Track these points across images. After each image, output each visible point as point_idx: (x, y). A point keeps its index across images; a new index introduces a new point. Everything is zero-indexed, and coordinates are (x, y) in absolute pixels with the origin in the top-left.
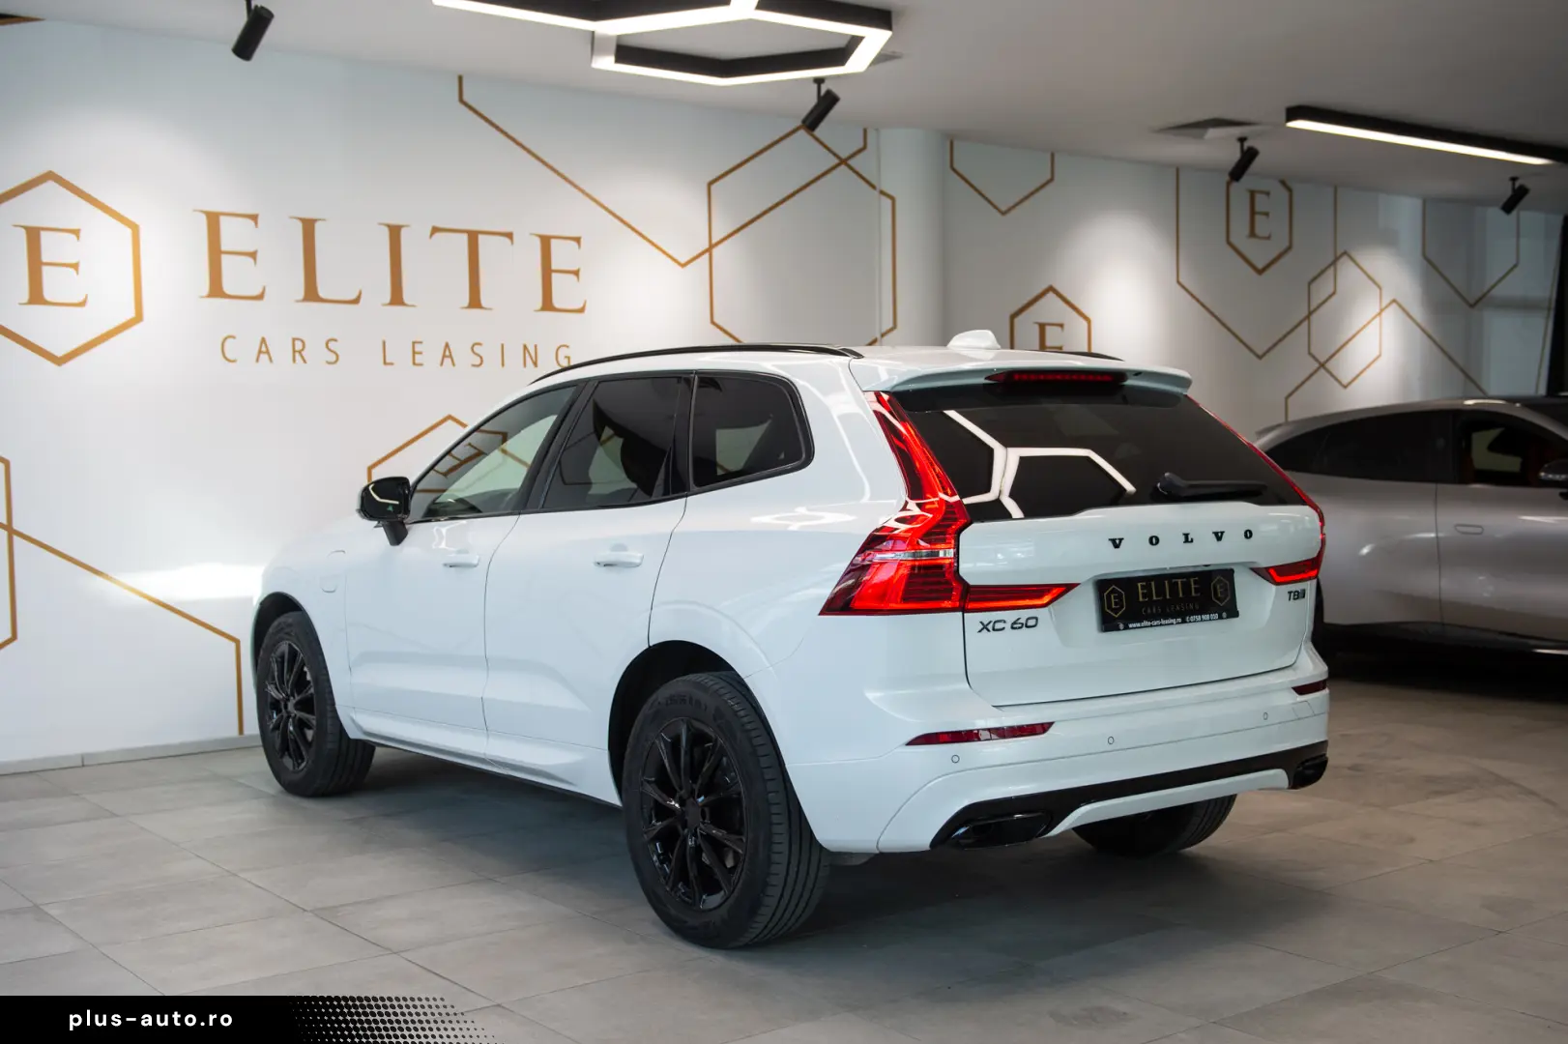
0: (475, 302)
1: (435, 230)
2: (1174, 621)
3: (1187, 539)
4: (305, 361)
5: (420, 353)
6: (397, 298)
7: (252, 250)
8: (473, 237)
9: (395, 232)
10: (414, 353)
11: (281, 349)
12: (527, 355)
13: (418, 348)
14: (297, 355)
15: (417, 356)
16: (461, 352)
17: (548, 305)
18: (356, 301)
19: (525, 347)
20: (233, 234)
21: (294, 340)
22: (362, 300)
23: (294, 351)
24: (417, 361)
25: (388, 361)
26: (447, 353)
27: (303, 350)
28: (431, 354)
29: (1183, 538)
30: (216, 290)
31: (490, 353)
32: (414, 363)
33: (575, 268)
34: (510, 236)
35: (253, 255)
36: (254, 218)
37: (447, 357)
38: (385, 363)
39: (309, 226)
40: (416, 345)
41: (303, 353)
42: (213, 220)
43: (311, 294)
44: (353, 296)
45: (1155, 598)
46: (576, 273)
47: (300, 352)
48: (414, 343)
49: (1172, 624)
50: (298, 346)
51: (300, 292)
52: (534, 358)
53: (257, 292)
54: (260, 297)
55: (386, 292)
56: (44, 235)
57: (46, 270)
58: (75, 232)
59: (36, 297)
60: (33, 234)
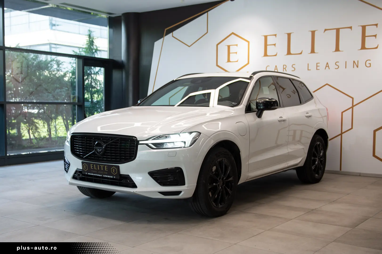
0: (337, 49)
1: (326, 30)
4: (286, 71)
5: (319, 66)
6: (313, 51)
7: (274, 43)
8: (338, 30)
9: (313, 33)
10: (317, 66)
12: (355, 64)
13: (318, 65)
14: (284, 69)
15: (318, 67)
16: (332, 65)
17: (363, 47)
18: (301, 53)
19: (354, 62)
20: (271, 40)
23: (284, 68)
24: (318, 69)
25: (309, 69)
26: (327, 66)
28: (322, 66)
30: (266, 55)
31: (342, 65)
32: (317, 69)
33: (375, 34)
34: (351, 28)
35: (275, 45)
36: (275, 35)
37: (327, 67)
38: (308, 70)
39: (289, 35)
40: (318, 64)
41: (286, 69)
42: (266, 37)
43: (289, 53)
44: (300, 52)
46: (375, 36)
47: (285, 68)
48: (317, 63)
50: (285, 67)
51: (286, 52)
52: (357, 65)
53: (275, 54)
54: (276, 55)
55: (310, 50)
56: (231, 47)
57: (231, 54)
58: (237, 45)
59: (229, 61)
60: (229, 47)
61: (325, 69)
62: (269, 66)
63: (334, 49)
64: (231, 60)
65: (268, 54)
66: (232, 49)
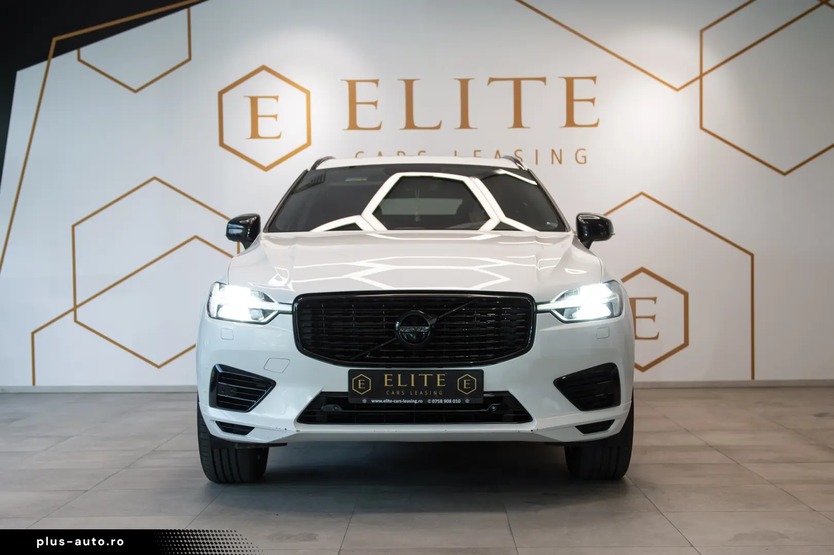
0: (518, 123)
1: (491, 80)
6: (465, 124)
7: (373, 100)
8: (517, 82)
9: (464, 83)
12: (554, 157)
13: (477, 154)
17: (570, 122)
18: (438, 127)
19: (553, 151)
20: (364, 92)
21: (398, 152)
22: (441, 127)
30: (353, 125)
31: (527, 156)
33: (591, 97)
34: (543, 80)
35: (375, 104)
36: (376, 82)
39: (409, 84)
42: (352, 84)
43: (410, 125)
44: (436, 124)
46: (593, 101)
48: (475, 151)
51: (403, 123)
52: (559, 159)
53: (377, 125)
54: (379, 128)
55: (458, 121)
56: (259, 100)
57: (260, 120)
59: (255, 134)
60: (254, 101)
62: (362, 152)
63: (511, 122)
64: (261, 133)
65: (359, 123)
66: (264, 107)
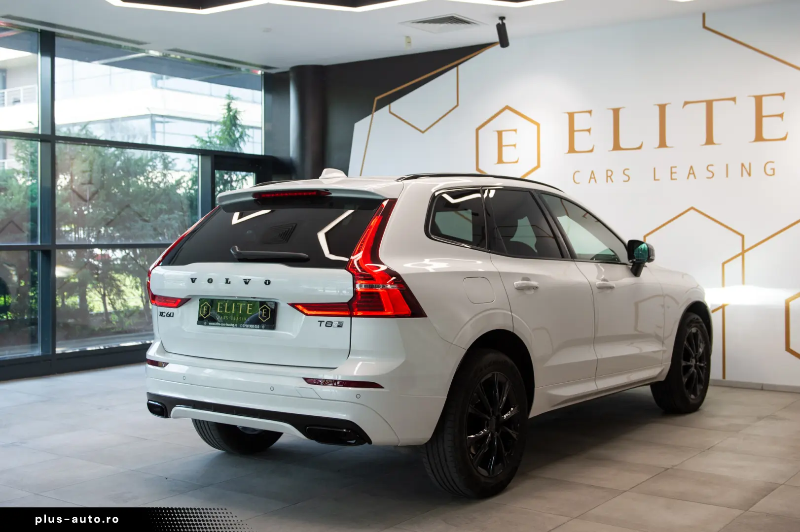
0: (710, 141)
1: (686, 103)
2: (233, 325)
3: (227, 281)
4: (612, 181)
5: (675, 173)
6: (663, 144)
7: (588, 128)
8: (709, 104)
9: (662, 108)
10: (672, 173)
11: (601, 176)
12: (744, 170)
13: (674, 170)
14: (609, 179)
15: (673, 175)
16: (700, 171)
17: (759, 137)
18: (640, 148)
19: (743, 165)
20: (580, 122)
21: (607, 171)
22: (643, 147)
23: (607, 177)
24: (673, 177)
25: (656, 178)
26: (691, 172)
27: (612, 175)
28: (682, 172)
29: (225, 281)
30: (572, 150)
31: (719, 169)
32: (672, 179)
33: (780, 113)
34: (734, 99)
35: (589, 130)
36: (590, 112)
37: (692, 174)
38: (655, 180)
39: (616, 112)
41: (612, 177)
42: (571, 116)
43: (617, 147)
44: (638, 145)
45: (226, 311)
46: (781, 116)
47: (610, 177)
48: (671, 168)
49: (232, 327)
50: (609, 173)
51: (611, 146)
52: (748, 171)
53: (590, 148)
54: (591, 151)
55: (656, 141)
56: (504, 133)
57: (504, 149)
58: (515, 130)
59: (500, 161)
60: (500, 134)
61: (688, 178)
62: (579, 172)
63: (704, 139)
64: (505, 159)
65: (577, 148)
66: (507, 139)
